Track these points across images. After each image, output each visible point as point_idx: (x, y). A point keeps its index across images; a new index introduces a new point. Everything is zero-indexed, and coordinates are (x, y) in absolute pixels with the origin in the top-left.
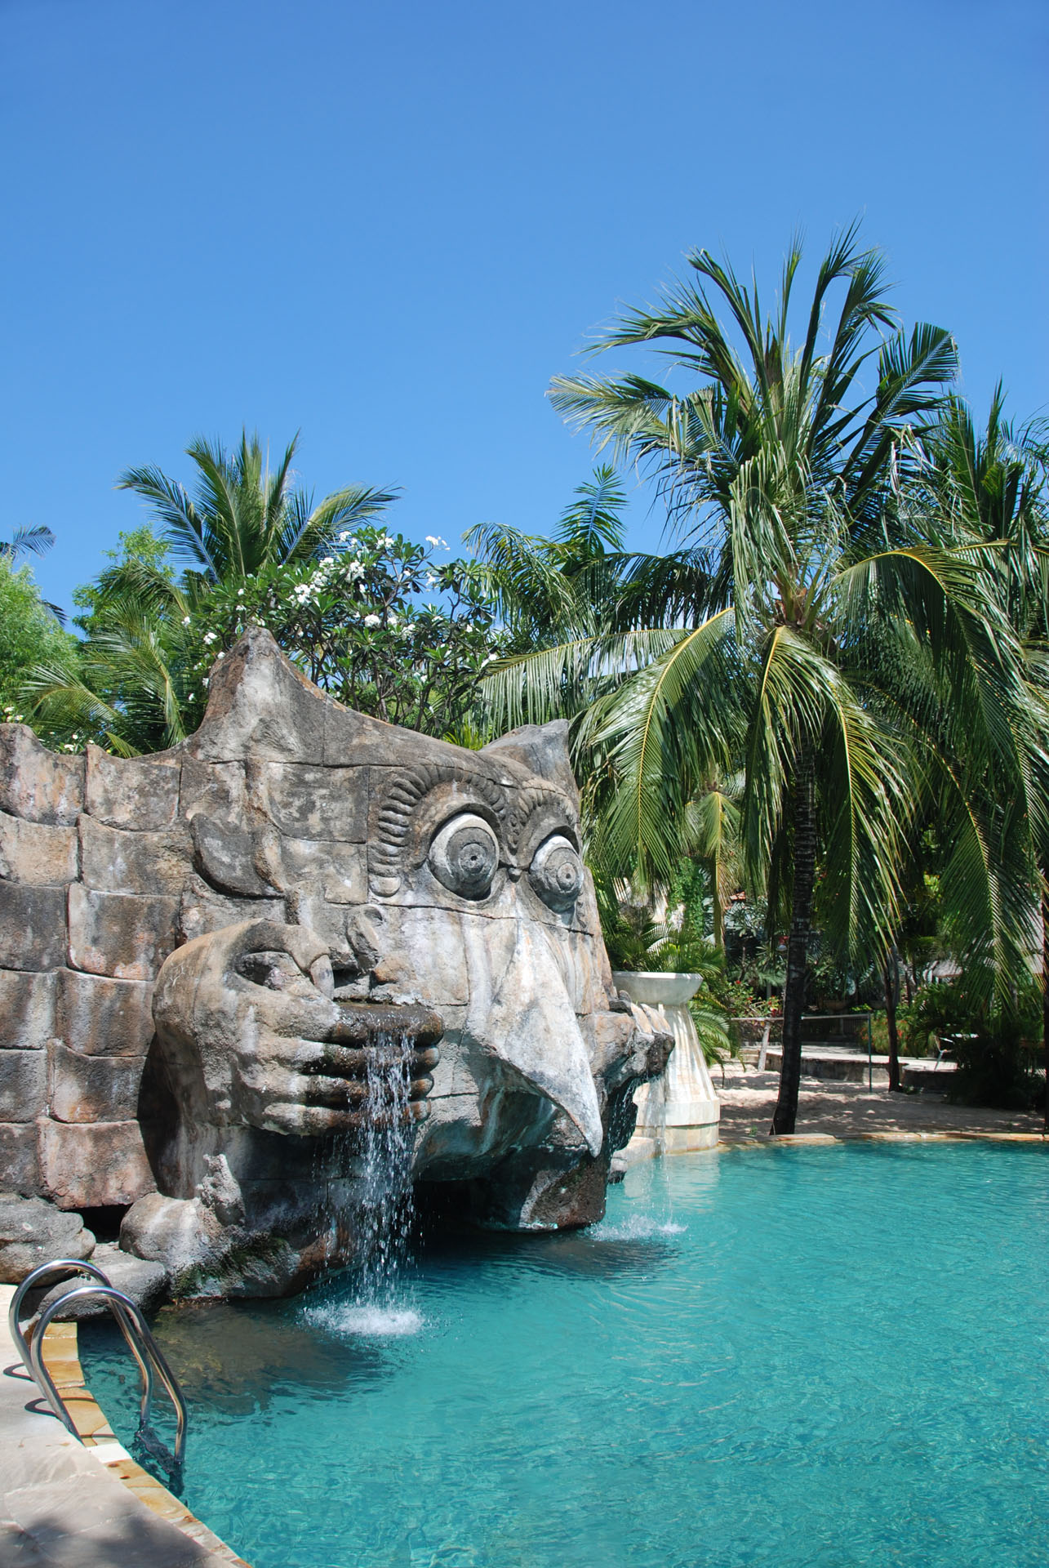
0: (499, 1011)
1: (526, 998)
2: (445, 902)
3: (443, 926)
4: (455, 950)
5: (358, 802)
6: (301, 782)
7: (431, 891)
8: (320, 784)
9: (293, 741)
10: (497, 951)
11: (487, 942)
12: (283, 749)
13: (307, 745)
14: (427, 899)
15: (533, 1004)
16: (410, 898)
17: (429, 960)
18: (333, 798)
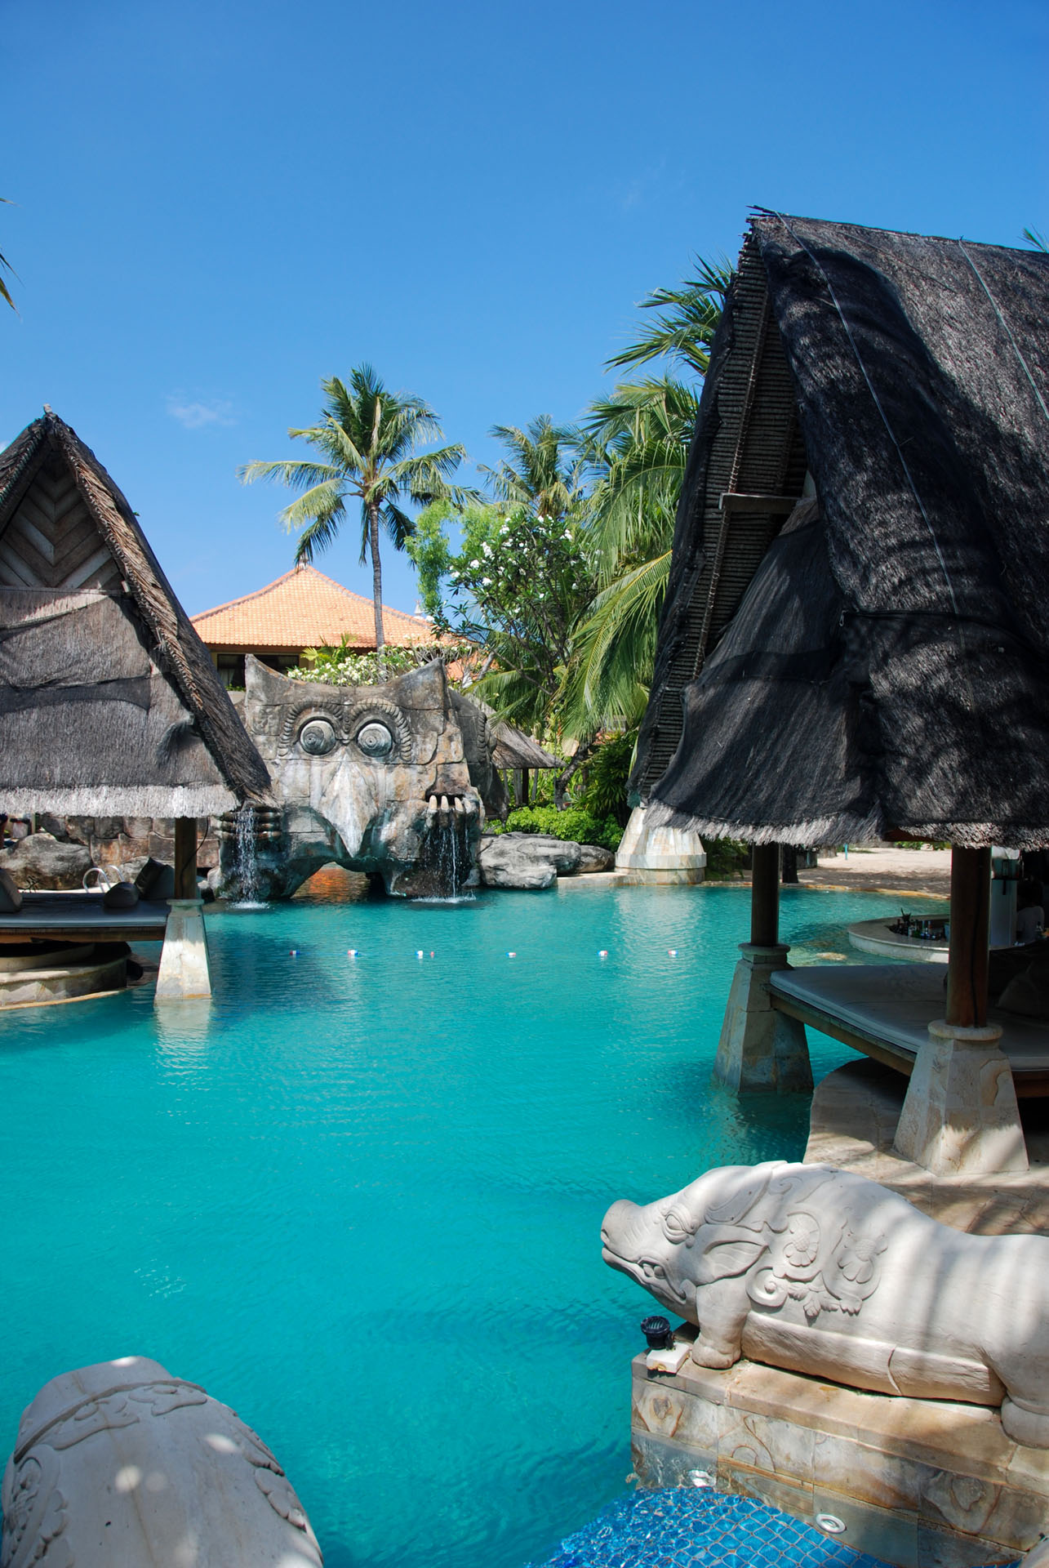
0: (324, 799)
1: (335, 794)
2: (304, 757)
3: (302, 768)
4: (304, 776)
5: (280, 719)
6: (265, 713)
7: (299, 753)
8: (271, 713)
9: (263, 697)
10: (326, 775)
11: (322, 772)
12: (261, 701)
13: (268, 698)
14: (297, 756)
15: (337, 796)
16: (290, 757)
17: (291, 780)
18: (274, 718)
